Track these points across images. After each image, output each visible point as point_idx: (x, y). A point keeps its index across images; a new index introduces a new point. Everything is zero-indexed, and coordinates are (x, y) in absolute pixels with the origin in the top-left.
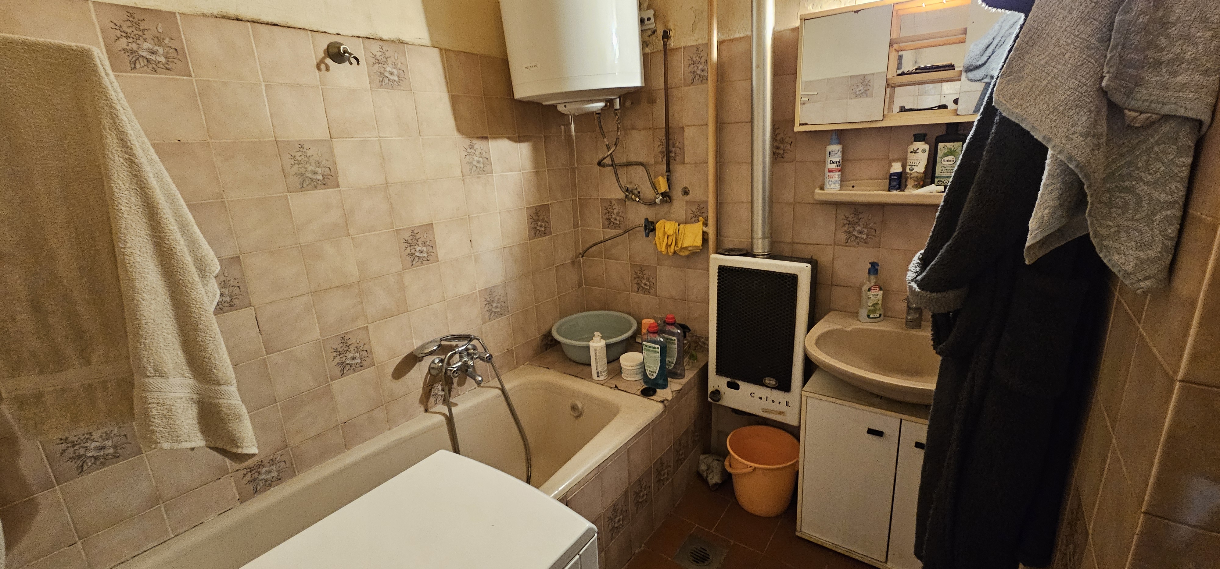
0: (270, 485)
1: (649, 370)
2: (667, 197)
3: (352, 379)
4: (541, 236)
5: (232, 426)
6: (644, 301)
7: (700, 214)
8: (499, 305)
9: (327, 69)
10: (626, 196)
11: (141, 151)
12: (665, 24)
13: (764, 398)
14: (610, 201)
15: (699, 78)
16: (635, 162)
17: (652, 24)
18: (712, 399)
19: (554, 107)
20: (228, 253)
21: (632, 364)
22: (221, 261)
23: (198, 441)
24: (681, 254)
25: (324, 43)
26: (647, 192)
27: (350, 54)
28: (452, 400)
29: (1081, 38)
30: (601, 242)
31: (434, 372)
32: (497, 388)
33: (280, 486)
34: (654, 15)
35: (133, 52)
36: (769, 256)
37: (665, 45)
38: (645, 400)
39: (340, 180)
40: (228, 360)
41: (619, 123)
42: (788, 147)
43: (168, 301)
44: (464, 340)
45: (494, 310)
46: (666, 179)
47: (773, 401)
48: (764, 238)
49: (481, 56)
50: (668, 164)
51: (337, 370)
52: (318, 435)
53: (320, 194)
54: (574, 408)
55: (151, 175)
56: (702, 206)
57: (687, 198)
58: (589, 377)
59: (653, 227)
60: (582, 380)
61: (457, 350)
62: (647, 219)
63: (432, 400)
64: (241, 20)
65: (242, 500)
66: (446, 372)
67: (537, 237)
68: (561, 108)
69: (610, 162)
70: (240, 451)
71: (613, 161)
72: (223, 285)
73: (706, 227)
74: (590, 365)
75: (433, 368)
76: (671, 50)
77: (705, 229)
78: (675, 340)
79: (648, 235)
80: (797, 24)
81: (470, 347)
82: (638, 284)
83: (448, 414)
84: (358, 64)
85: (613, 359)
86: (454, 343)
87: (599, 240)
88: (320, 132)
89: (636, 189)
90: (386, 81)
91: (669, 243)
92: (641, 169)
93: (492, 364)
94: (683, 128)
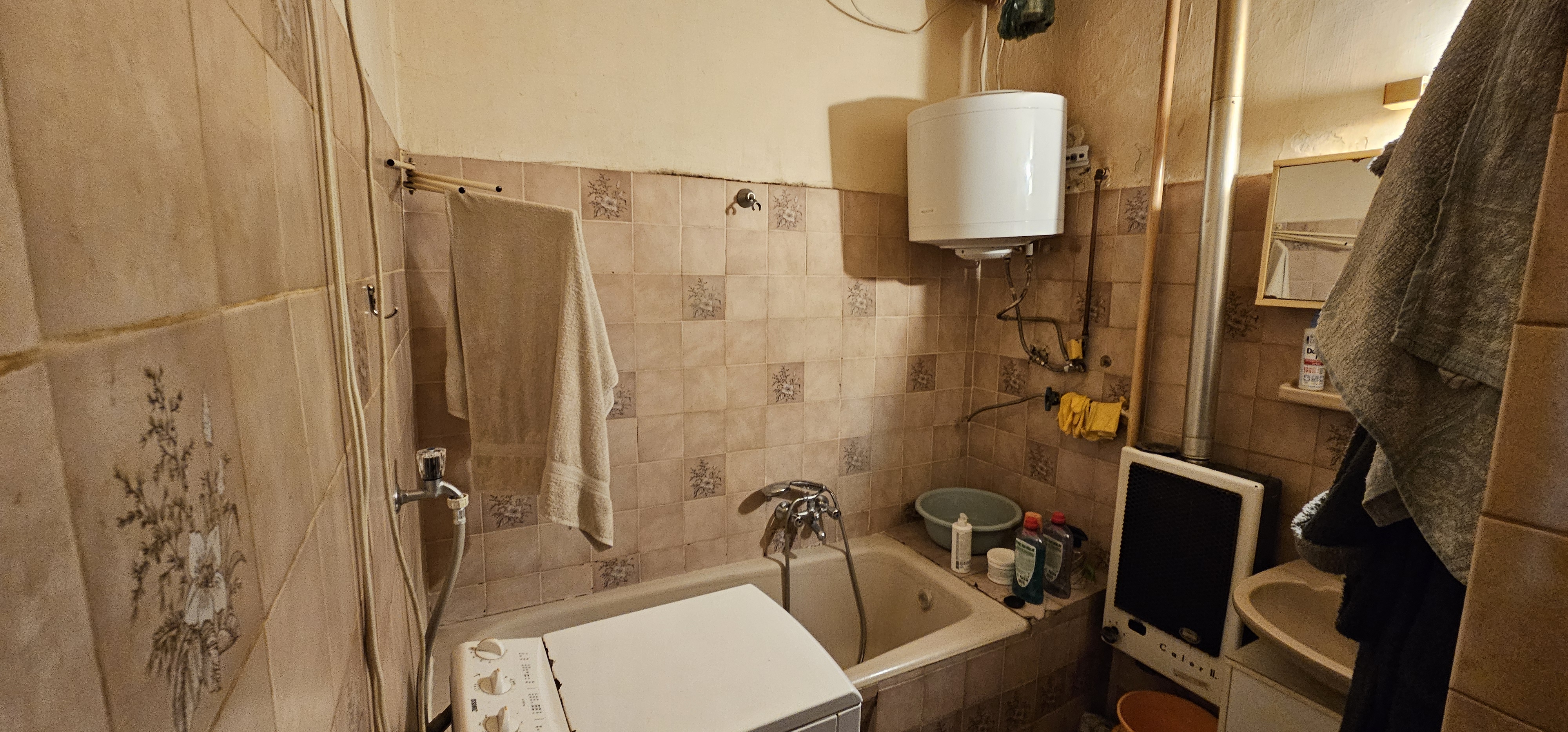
0: (618, 584)
1: (1020, 574)
2: (1080, 366)
3: (702, 502)
4: (922, 390)
5: (600, 515)
6: (1039, 490)
7: (1122, 393)
8: (860, 459)
9: (734, 213)
10: (1031, 358)
11: (586, 286)
12: (1102, 160)
13: (1179, 657)
14: (1011, 360)
15: (1135, 226)
16: (1047, 318)
17: (1086, 161)
18: (1105, 638)
19: (953, 251)
20: (626, 368)
21: (1000, 562)
22: (620, 373)
23: (575, 523)
24: (1089, 439)
25: (735, 189)
26: (1057, 356)
27: (755, 201)
28: (792, 551)
29: (1376, 287)
30: (993, 407)
31: (779, 516)
32: (842, 551)
33: (625, 588)
34: (1089, 152)
35: (598, 204)
36: (1204, 462)
37: (1097, 186)
38: (1007, 611)
39: (727, 314)
40: (608, 462)
41: (1030, 272)
42: (1252, 322)
43: (579, 403)
44: (814, 490)
45: (853, 463)
46: (1080, 344)
47: (1192, 664)
48: (1199, 437)
49: (882, 195)
50: (1086, 326)
51: (692, 491)
52: (665, 550)
53: (708, 323)
54: (922, 597)
55: (588, 304)
56: (1125, 383)
57: (1108, 370)
58: (947, 565)
59: (1058, 400)
60: (938, 567)
61: (806, 498)
62: (1049, 389)
63: (772, 546)
64: (675, 175)
65: (595, 590)
66: (790, 519)
67: (916, 389)
68: (958, 253)
69: (1015, 315)
70: (600, 539)
71: (1018, 313)
72: (619, 394)
73: (1125, 410)
74: (950, 551)
75: (780, 511)
76: (1107, 191)
77: (1123, 412)
78: (1060, 546)
79: (1048, 409)
80: (1270, 169)
81: (821, 498)
82: (1034, 467)
83: (784, 563)
84: (760, 209)
85: (979, 552)
86: (805, 490)
87: (990, 404)
88: (717, 269)
89: (1044, 350)
90: (784, 222)
91: (1075, 422)
92: (1052, 328)
93: (840, 521)
94: (1110, 284)
